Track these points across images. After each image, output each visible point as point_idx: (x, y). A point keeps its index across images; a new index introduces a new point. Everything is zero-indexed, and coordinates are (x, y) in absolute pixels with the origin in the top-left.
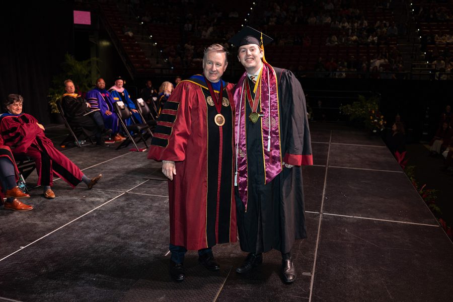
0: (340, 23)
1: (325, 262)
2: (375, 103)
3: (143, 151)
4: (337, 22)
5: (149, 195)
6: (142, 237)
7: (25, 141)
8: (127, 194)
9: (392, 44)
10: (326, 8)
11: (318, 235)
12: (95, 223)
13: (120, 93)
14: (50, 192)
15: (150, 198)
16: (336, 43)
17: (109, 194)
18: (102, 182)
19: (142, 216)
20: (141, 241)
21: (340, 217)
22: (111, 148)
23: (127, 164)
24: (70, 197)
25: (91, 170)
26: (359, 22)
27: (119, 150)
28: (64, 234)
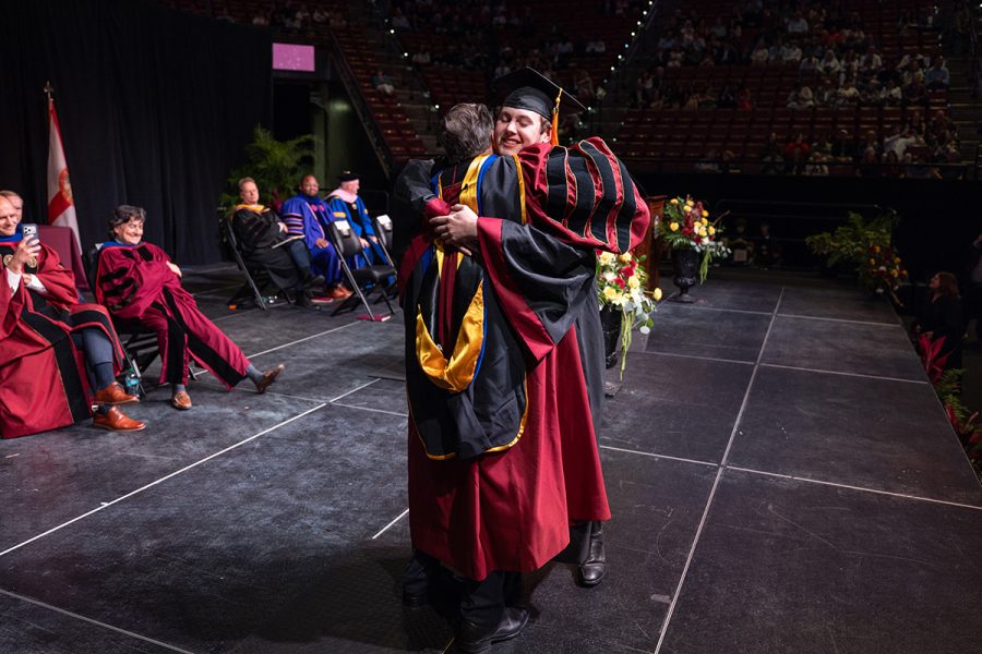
0: (820, 59)
1: (706, 575)
2: (884, 231)
3: (384, 320)
4: (814, 59)
5: (372, 410)
6: (337, 497)
7: (142, 295)
8: (329, 406)
9: (937, 104)
10: (790, 29)
11: (706, 513)
12: (254, 462)
13: (349, 205)
14: (184, 397)
15: (374, 415)
16: (811, 103)
17: (296, 405)
18: (289, 381)
19: (347, 454)
20: (332, 505)
21: (763, 477)
22: (322, 312)
23: (345, 346)
24: (221, 407)
25: (272, 356)
26: (863, 58)
27: (337, 317)
28: (189, 481)
